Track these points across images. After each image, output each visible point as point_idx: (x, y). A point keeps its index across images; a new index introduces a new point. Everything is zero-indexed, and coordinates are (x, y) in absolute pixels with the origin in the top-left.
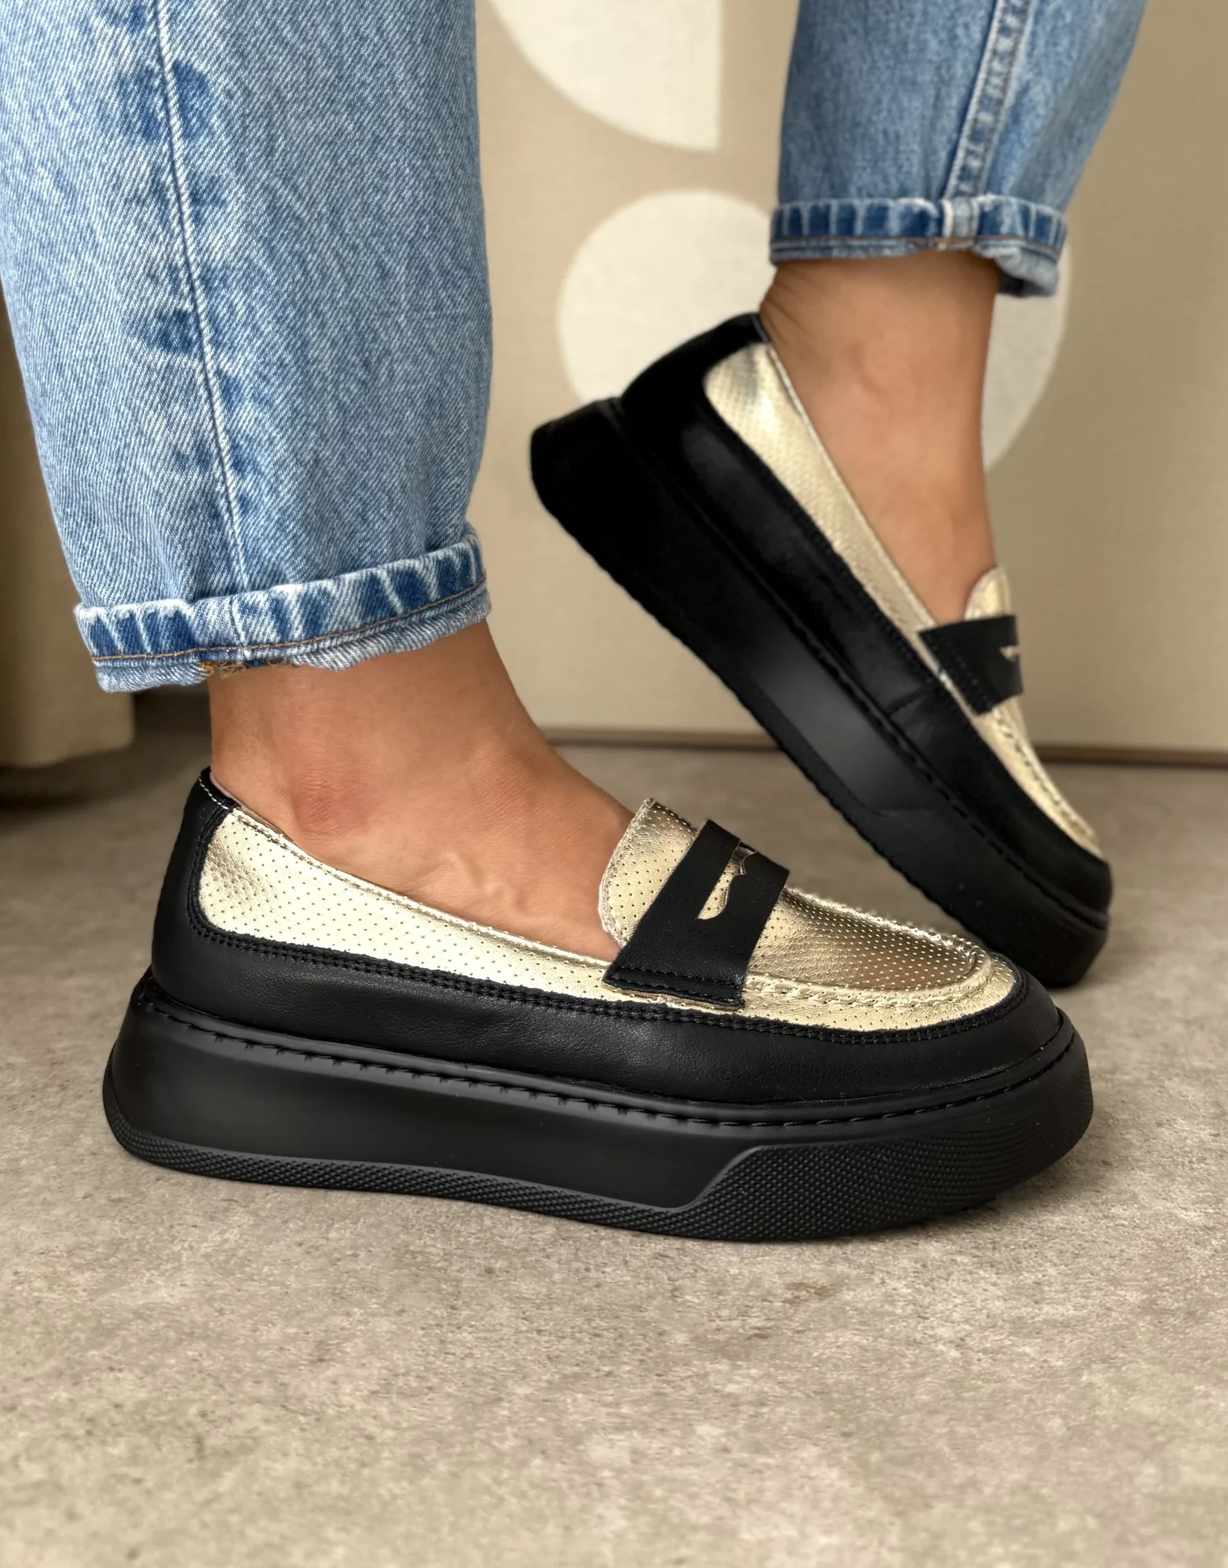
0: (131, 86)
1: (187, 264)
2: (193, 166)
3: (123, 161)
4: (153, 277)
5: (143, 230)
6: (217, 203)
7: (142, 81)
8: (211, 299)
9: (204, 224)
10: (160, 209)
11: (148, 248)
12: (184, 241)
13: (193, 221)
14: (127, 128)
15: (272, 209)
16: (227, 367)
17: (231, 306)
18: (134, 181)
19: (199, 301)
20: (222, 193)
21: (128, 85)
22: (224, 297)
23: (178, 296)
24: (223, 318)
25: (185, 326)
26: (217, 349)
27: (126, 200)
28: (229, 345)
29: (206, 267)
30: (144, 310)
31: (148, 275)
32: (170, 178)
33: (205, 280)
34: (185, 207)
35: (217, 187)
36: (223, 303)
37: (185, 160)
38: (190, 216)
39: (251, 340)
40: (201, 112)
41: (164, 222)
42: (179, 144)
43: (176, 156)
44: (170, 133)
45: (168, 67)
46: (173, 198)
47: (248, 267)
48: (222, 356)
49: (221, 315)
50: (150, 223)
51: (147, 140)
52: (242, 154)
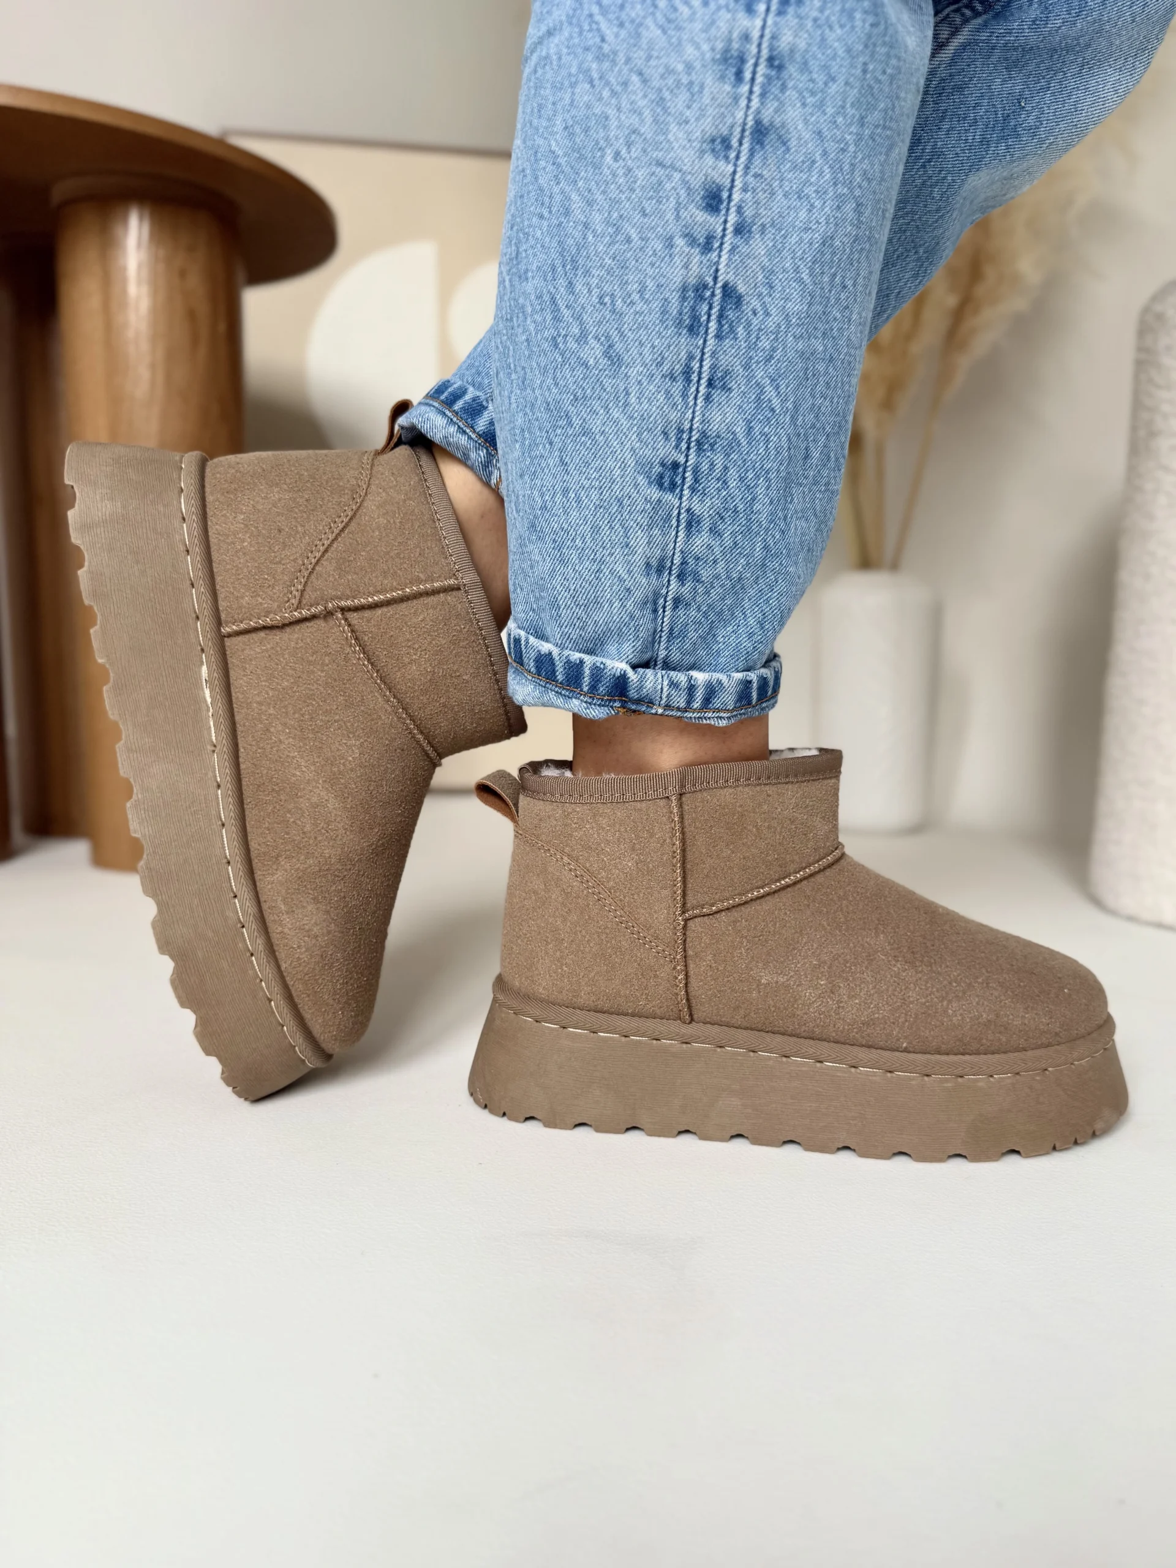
0: (690, 293)
1: (691, 429)
2: (717, 359)
3: (669, 347)
4: (665, 434)
5: (668, 400)
6: (724, 389)
7: (698, 291)
8: (699, 457)
9: (711, 402)
10: (684, 386)
11: (669, 412)
12: (694, 412)
13: (704, 399)
14: (679, 324)
15: (758, 399)
16: (697, 508)
17: (712, 464)
18: (673, 362)
19: (690, 457)
20: (731, 383)
21: (688, 291)
22: (708, 457)
23: (678, 451)
24: (703, 472)
25: (675, 472)
26: (692, 493)
27: (663, 375)
28: (701, 492)
29: (704, 434)
30: (653, 457)
31: (662, 432)
32: (698, 365)
33: (699, 443)
34: (701, 388)
35: (728, 377)
36: (706, 462)
37: (711, 354)
38: (703, 395)
39: (720, 491)
40: (733, 322)
41: (684, 396)
42: (711, 342)
43: (706, 350)
44: (706, 332)
45: (719, 285)
46: (696, 379)
47: (732, 439)
48: (694, 499)
49: (702, 470)
50: (675, 394)
51: (690, 334)
52: (751, 357)
